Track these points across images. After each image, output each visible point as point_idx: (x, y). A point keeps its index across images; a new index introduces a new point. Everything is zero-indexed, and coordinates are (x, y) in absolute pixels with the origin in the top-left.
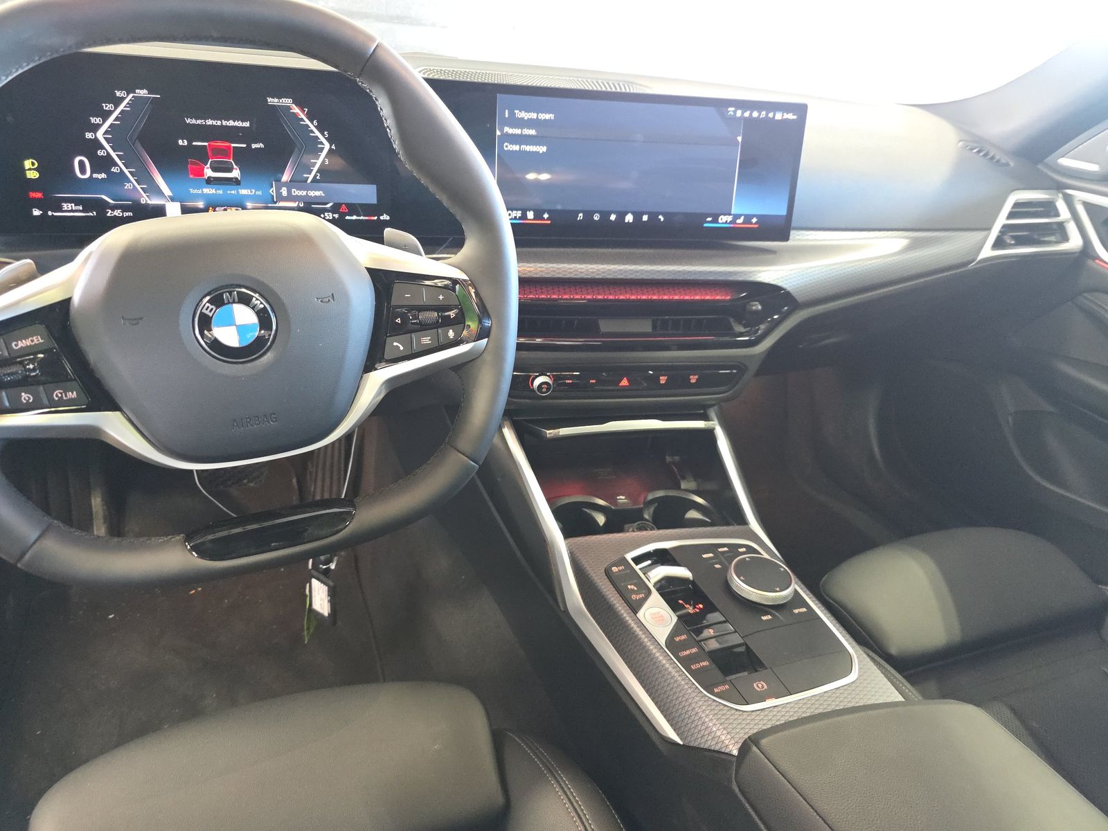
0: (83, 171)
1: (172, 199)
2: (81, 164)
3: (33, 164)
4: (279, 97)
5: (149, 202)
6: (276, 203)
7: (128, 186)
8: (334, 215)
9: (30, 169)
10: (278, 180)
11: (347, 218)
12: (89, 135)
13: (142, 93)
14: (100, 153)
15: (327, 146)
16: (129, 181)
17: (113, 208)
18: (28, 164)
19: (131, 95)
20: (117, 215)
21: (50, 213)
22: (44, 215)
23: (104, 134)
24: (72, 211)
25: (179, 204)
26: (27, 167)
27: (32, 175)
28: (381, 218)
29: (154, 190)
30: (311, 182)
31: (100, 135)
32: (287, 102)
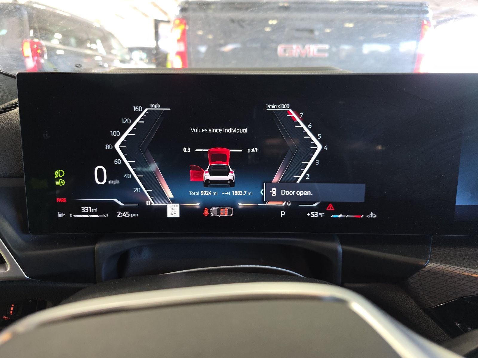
0: (101, 179)
1: (174, 201)
2: (100, 172)
3: (61, 173)
4: (278, 104)
5: (153, 204)
6: (265, 203)
7: (136, 190)
8: (320, 214)
9: (58, 178)
10: (269, 181)
11: (333, 216)
12: (108, 147)
13: (156, 107)
14: (116, 162)
15: (319, 147)
16: (138, 186)
17: (123, 210)
18: (57, 174)
19: (146, 109)
20: (125, 216)
21: (71, 215)
22: (66, 218)
23: (120, 146)
24: (89, 213)
25: (178, 205)
26: (56, 176)
27: (60, 183)
28: (368, 216)
29: (159, 194)
30: (300, 182)
31: (117, 146)
32: (284, 107)
